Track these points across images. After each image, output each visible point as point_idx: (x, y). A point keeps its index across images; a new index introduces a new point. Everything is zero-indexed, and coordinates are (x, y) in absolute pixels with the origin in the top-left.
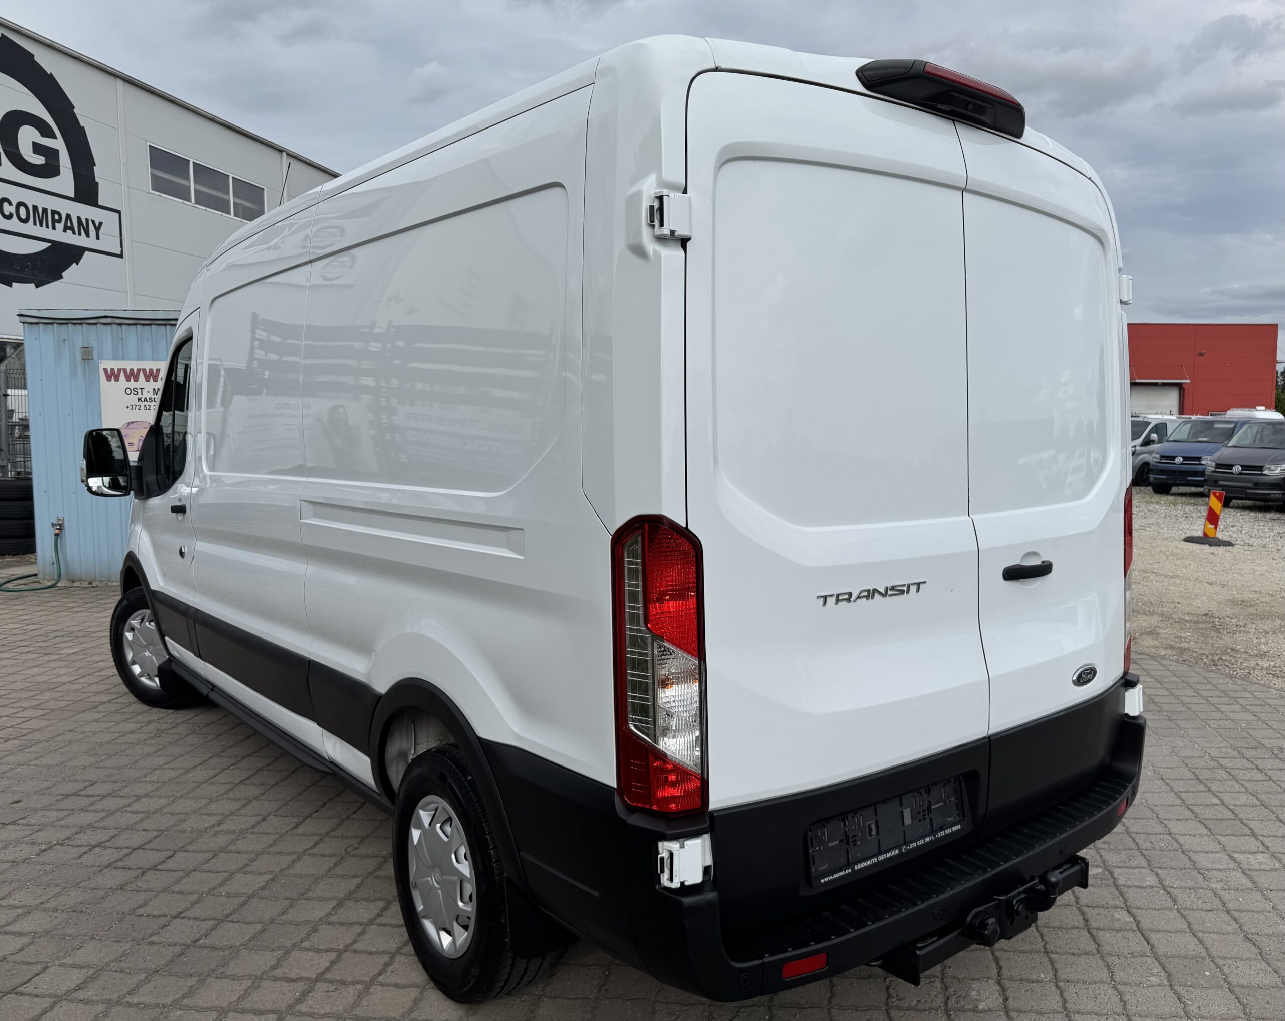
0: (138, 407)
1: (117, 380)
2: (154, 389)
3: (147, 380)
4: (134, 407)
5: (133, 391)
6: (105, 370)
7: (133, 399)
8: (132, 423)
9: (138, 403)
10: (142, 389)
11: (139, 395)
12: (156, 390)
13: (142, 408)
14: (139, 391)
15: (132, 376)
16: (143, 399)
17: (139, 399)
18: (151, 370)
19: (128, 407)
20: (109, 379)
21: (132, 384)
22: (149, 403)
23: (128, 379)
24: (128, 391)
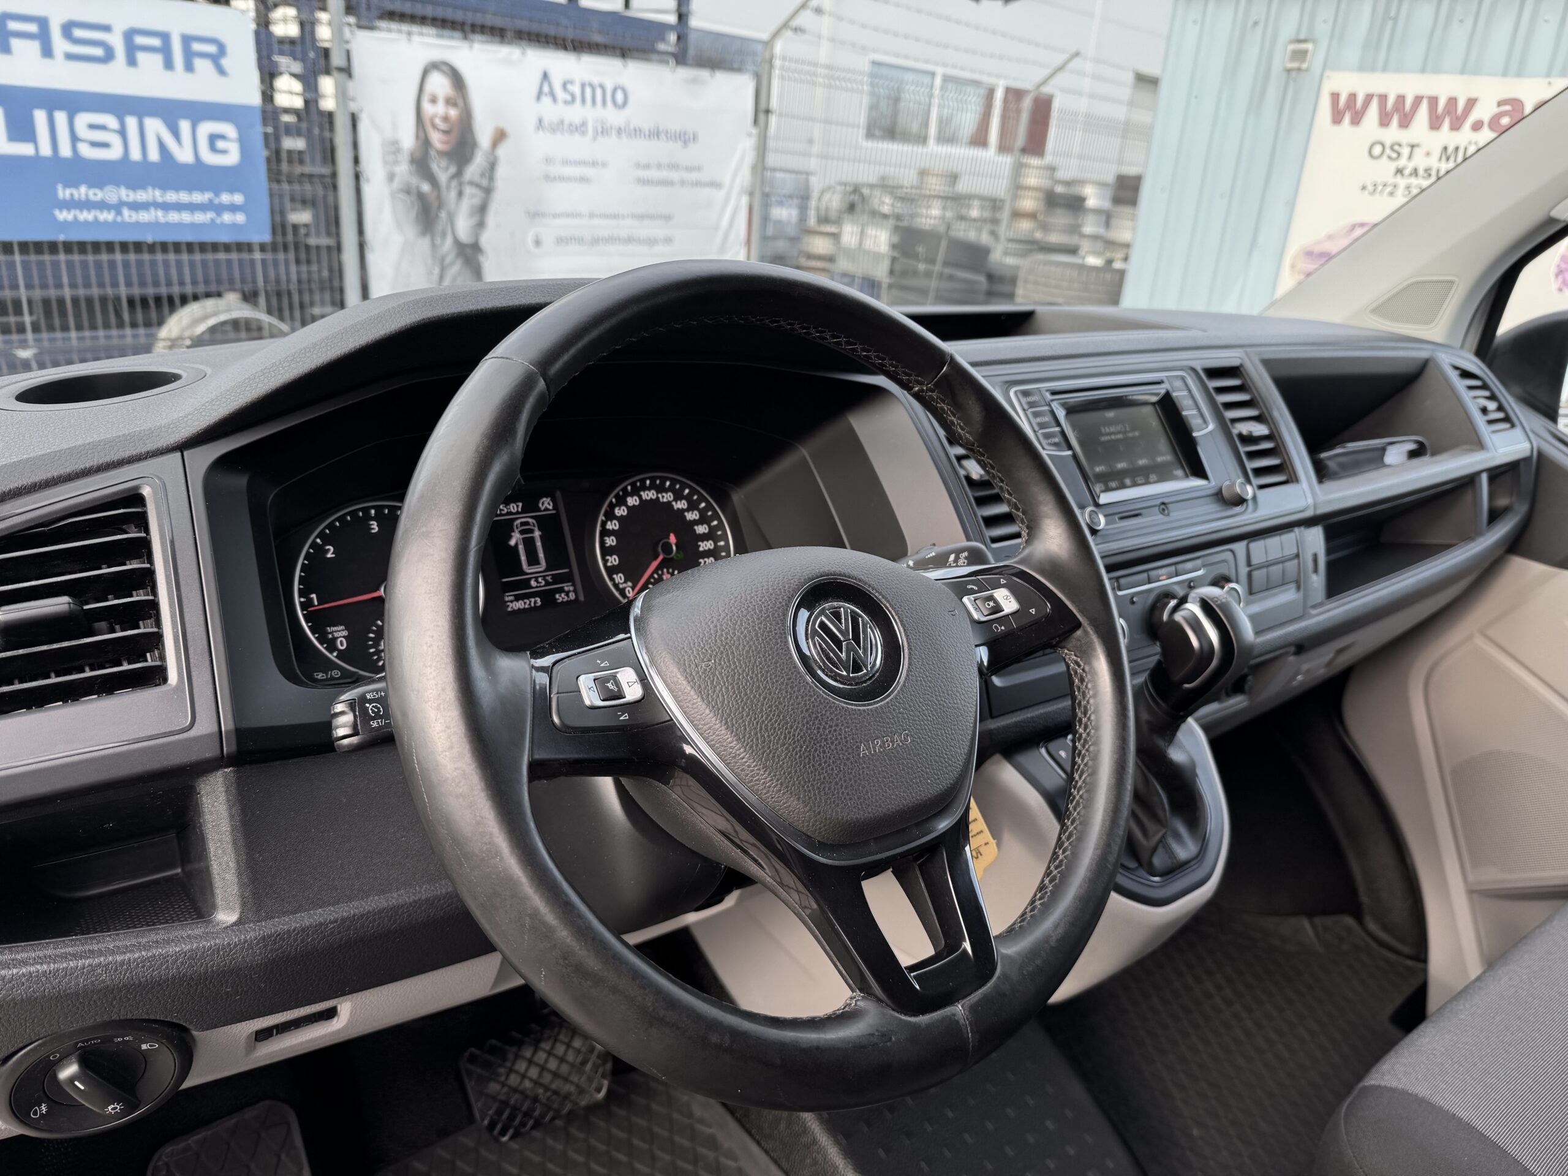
0: (1389, 189)
1: (1354, 123)
2: (1445, 149)
3: (1435, 124)
4: (1380, 188)
5: (1388, 151)
6: (1335, 97)
7: (1384, 170)
9: (1391, 180)
10: (1413, 146)
11: (1402, 162)
12: (1450, 149)
13: (1400, 192)
14: (1406, 151)
15: (1397, 113)
16: (1407, 172)
17: (1399, 171)
18: (1452, 101)
19: (1364, 188)
20: (1337, 118)
21: (1393, 133)
22: (1420, 182)
23: (1384, 120)
24: (1377, 150)
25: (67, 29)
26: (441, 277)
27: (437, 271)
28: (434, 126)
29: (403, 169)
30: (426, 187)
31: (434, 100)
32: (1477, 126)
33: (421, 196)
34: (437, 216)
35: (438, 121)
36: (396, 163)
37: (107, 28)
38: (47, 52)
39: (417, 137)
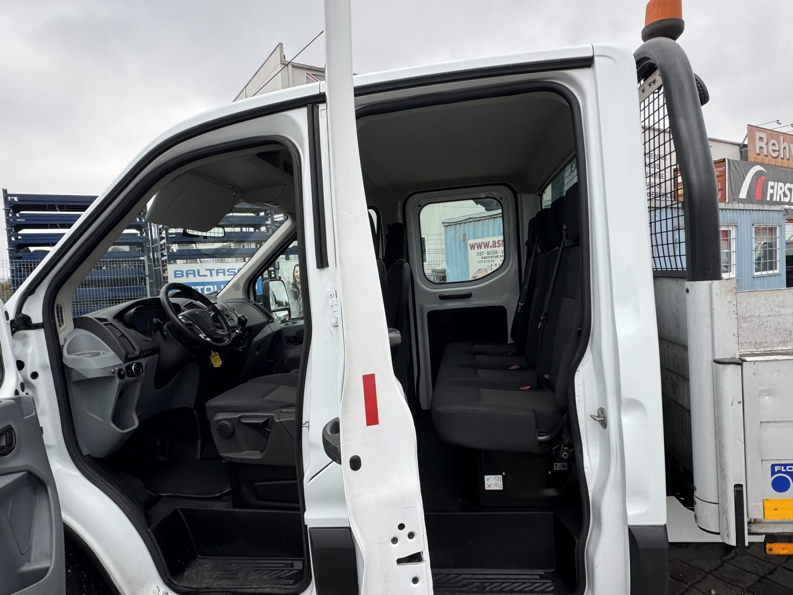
0: (482, 262)
1: (474, 249)
3: (485, 248)
5: (480, 254)
6: (470, 244)
8: (480, 270)
9: (482, 260)
10: (483, 252)
11: (482, 256)
12: (488, 252)
13: (483, 262)
14: (482, 253)
15: (479, 246)
16: (483, 258)
17: (482, 257)
18: (486, 243)
19: (478, 262)
20: (471, 250)
21: (480, 250)
22: (486, 259)
23: (478, 249)
24: (478, 255)
25: (228, 271)
26: (300, 309)
27: (299, 307)
28: (297, 277)
29: (291, 287)
30: (296, 290)
31: (297, 272)
32: (491, 247)
33: (295, 292)
34: (299, 295)
35: (298, 276)
36: (289, 285)
37: (235, 269)
38: (224, 275)
39: (293, 280)
